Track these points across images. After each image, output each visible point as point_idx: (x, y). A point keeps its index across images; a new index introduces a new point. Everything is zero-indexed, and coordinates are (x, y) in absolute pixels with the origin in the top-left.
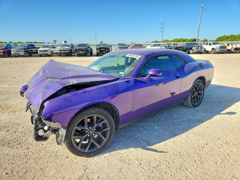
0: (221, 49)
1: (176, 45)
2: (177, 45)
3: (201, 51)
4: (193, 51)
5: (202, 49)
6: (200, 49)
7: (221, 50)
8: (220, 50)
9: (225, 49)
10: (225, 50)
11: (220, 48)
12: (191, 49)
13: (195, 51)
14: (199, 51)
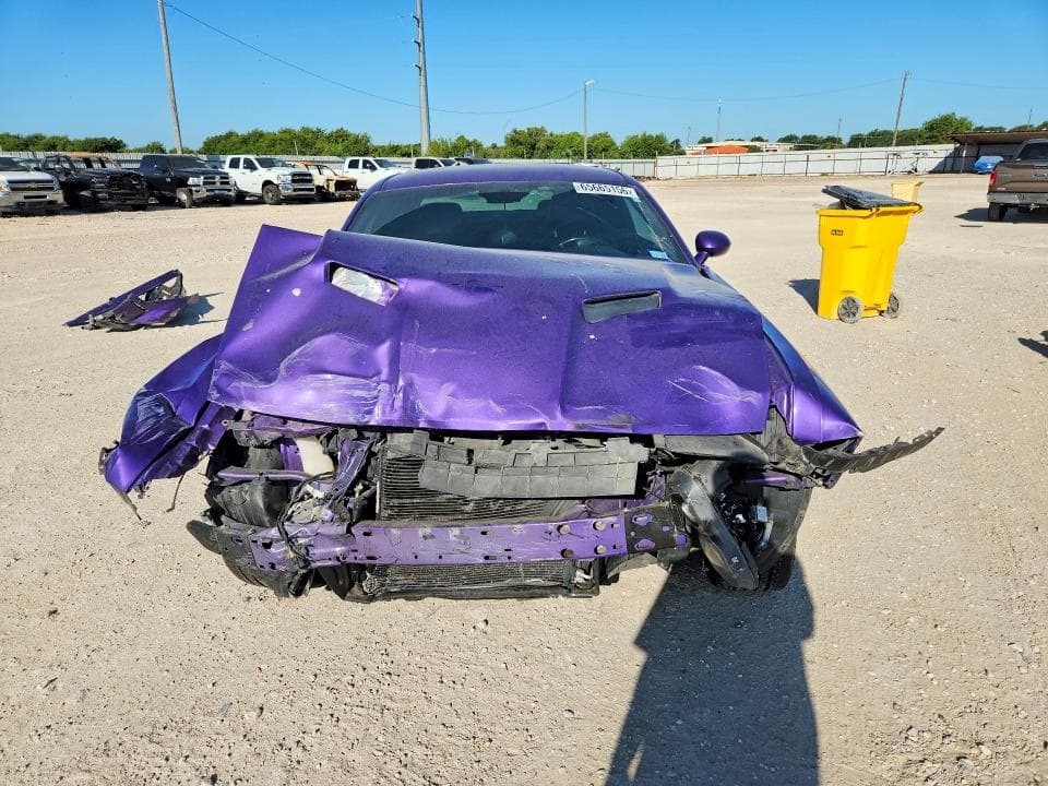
0: (297, 186)
1: (96, 166)
2: (104, 166)
3: (226, 192)
4: (195, 196)
5: (228, 183)
6: (222, 183)
7: (300, 190)
8: (295, 190)
9: (309, 186)
10: (311, 190)
11: (293, 181)
12: (182, 183)
13: (204, 194)
14: (217, 192)
